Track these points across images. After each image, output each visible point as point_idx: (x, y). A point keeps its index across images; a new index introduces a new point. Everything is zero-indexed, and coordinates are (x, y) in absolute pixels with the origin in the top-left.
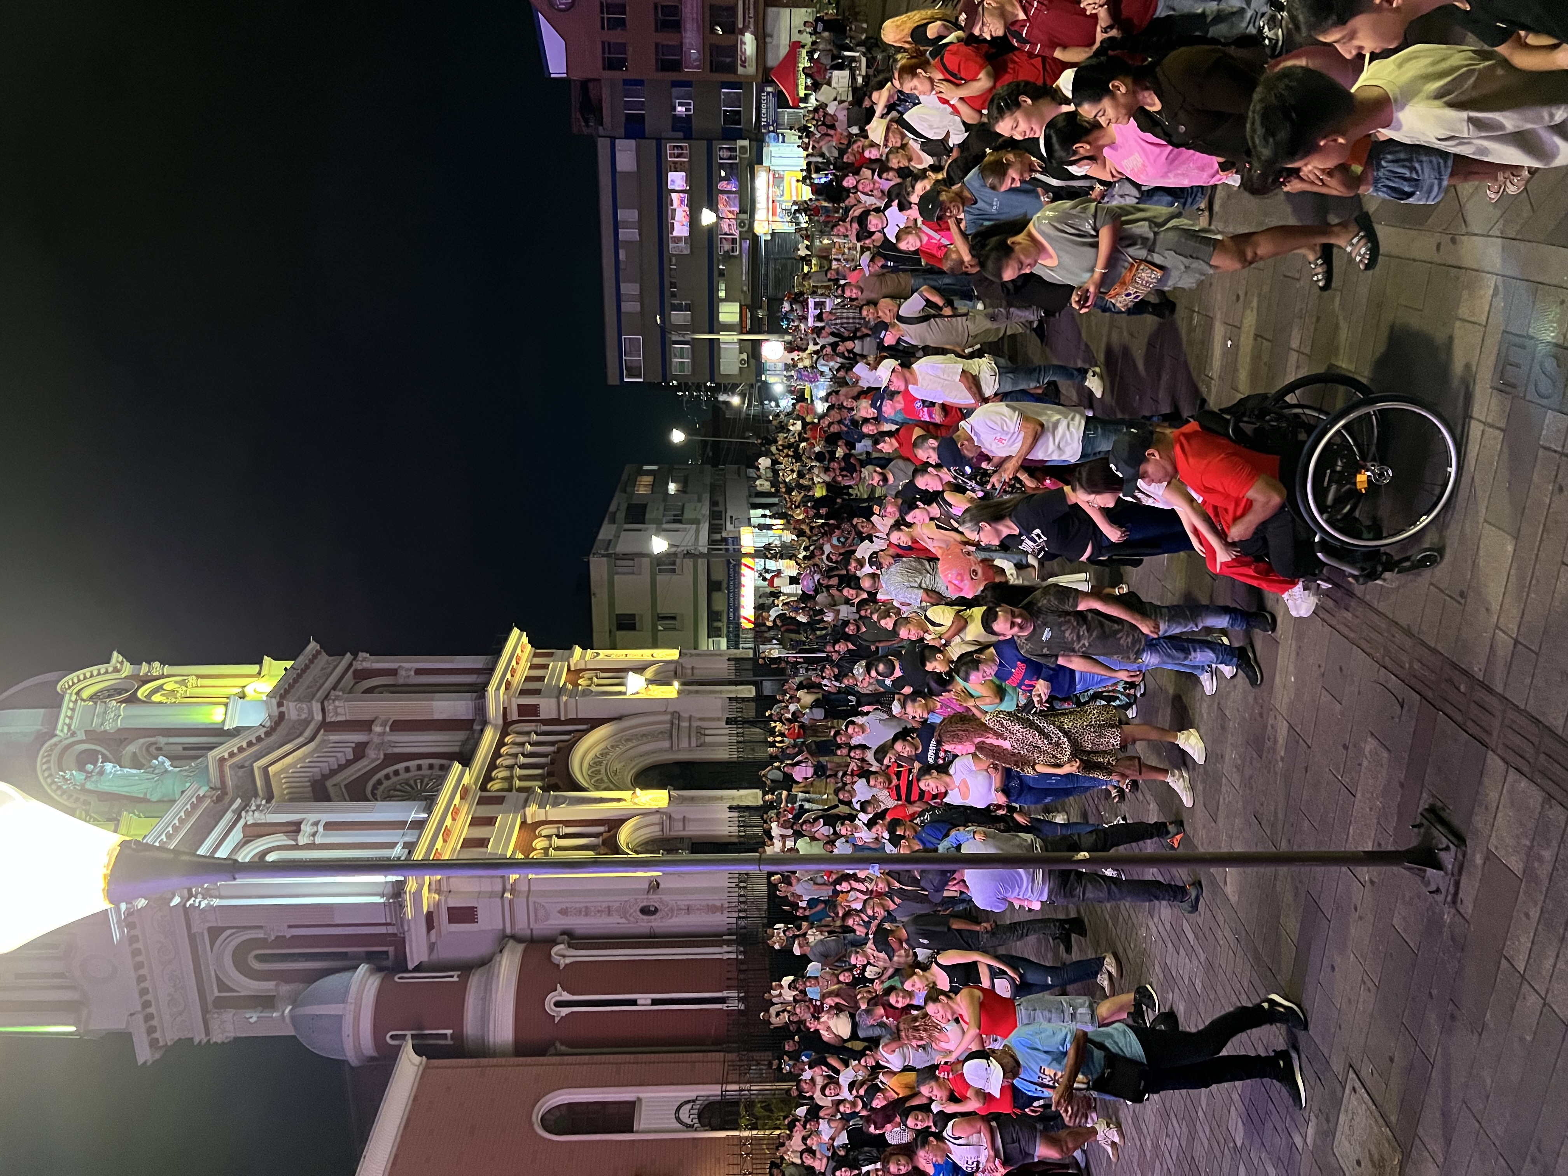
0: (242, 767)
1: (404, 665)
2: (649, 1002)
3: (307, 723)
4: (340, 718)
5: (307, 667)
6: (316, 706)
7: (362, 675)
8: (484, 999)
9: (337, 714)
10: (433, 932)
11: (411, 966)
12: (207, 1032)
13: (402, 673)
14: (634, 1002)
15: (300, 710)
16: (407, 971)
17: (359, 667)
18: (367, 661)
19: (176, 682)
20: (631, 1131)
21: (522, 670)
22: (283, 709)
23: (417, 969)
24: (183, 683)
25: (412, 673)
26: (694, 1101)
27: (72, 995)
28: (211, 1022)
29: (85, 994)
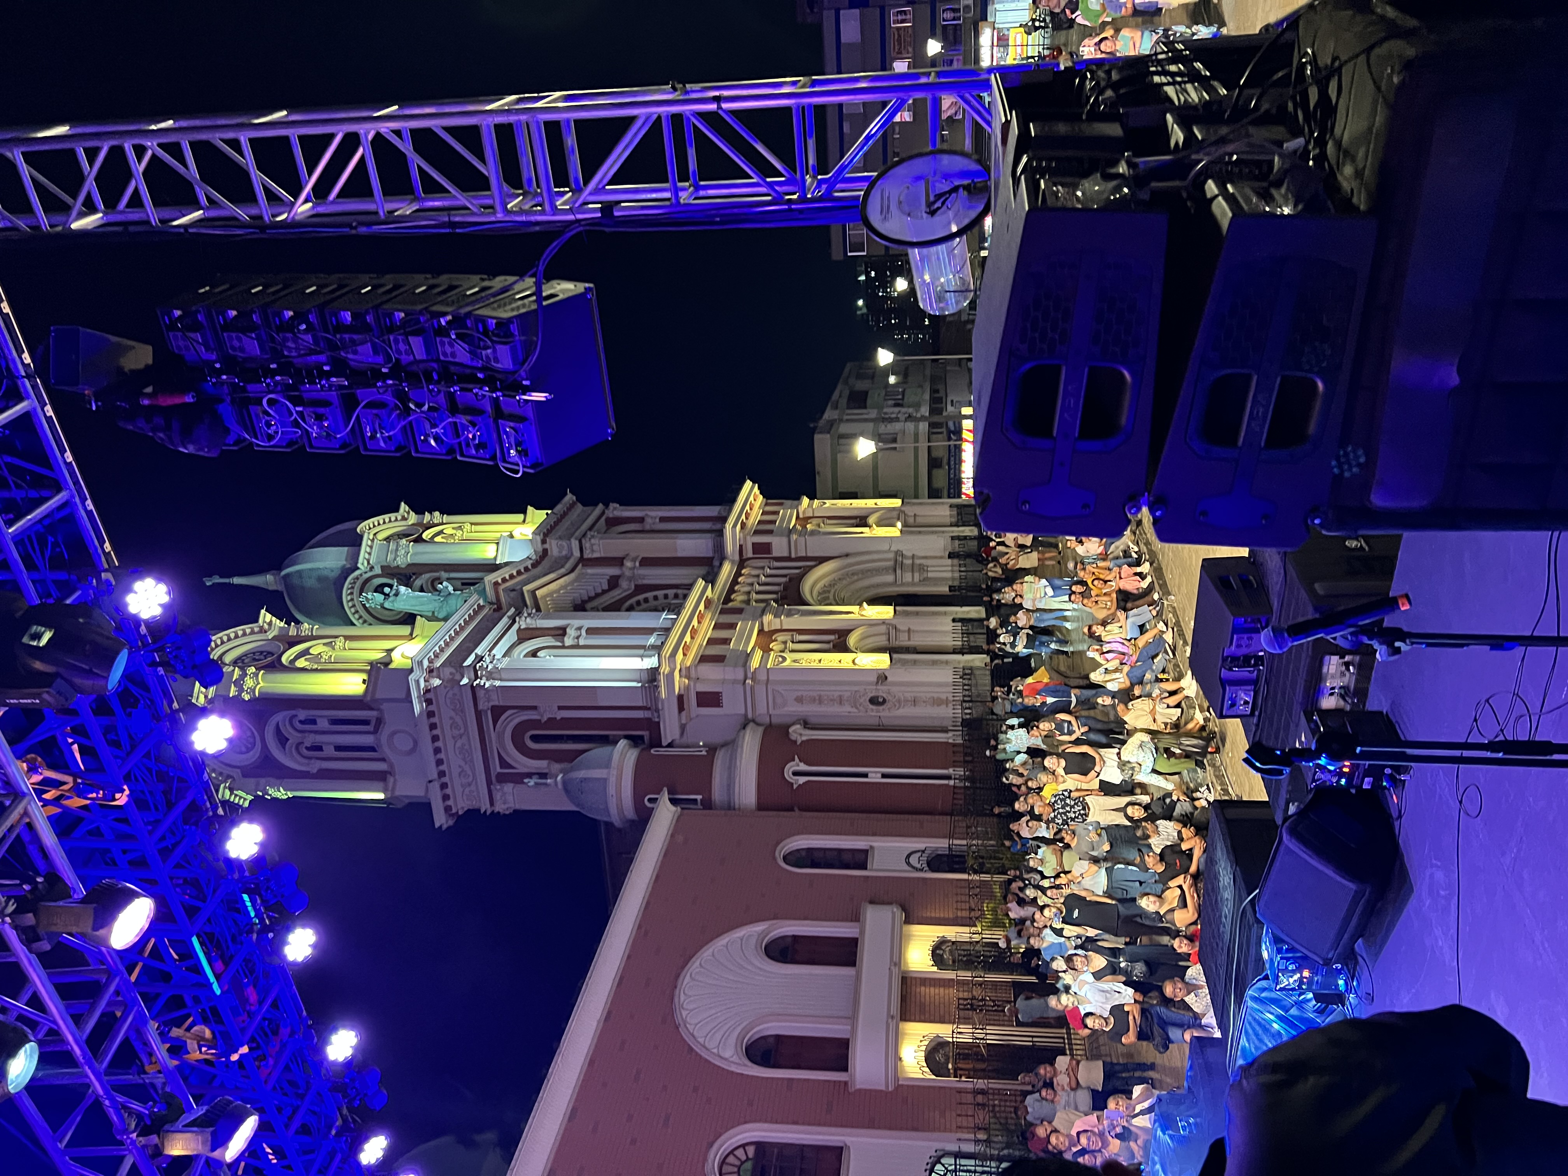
0: (513, 590)
1: (650, 513)
2: (880, 775)
3: (567, 558)
4: (596, 555)
5: (564, 515)
6: (575, 544)
7: (613, 522)
8: (730, 768)
9: (593, 551)
10: (684, 713)
11: (664, 743)
12: (492, 804)
13: (649, 521)
14: (865, 775)
15: (561, 548)
16: (661, 746)
17: (611, 516)
18: (616, 510)
19: (453, 528)
20: (866, 868)
21: (756, 515)
22: (547, 546)
23: (670, 745)
24: (460, 528)
25: (658, 520)
26: (923, 852)
27: (381, 766)
28: (494, 793)
29: (391, 765)
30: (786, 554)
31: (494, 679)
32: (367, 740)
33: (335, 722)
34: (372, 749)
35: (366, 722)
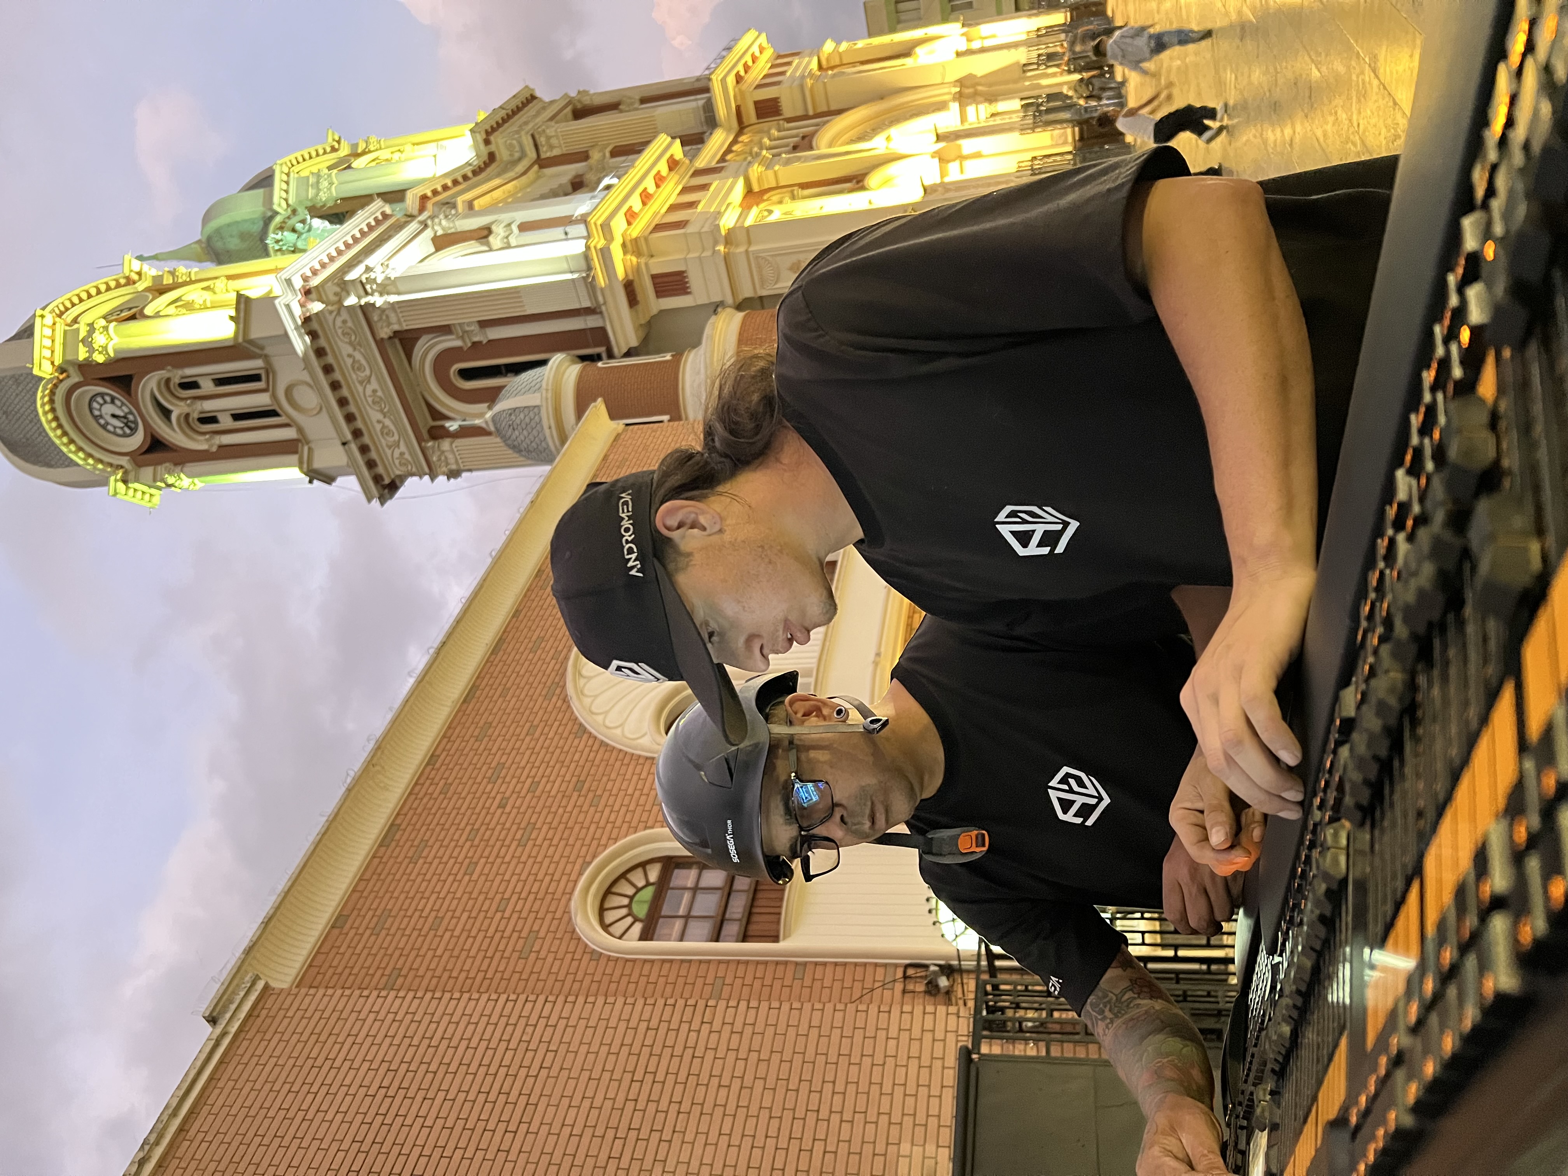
0: (447, 204)
1: (627, 94)
3: (518, 158)
4: (556, 152)
6: (527, 140)
7: (582, 113)
9: (551, 147)
10: (638, 308)
12: (430, 467)
13: (626, 103)
15: (510, 147)
17: (579, 105)
18: (586, 98)
19: (391, 153)
21: (760, 69)
24: (399, 151)
25: (638, 101)
27: (289, 433)
28: (429, 452)
29: (300, 430)
30: (800, 112)
31: (388, 294)
32: (261, 401)
33: (220, 382)
34: (273, 413)
35: (256, 378)
